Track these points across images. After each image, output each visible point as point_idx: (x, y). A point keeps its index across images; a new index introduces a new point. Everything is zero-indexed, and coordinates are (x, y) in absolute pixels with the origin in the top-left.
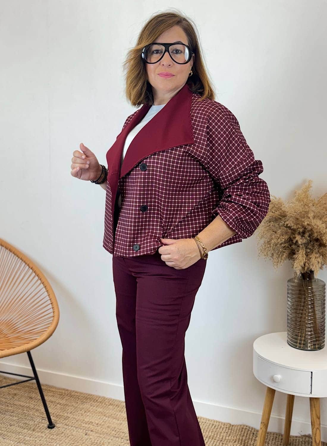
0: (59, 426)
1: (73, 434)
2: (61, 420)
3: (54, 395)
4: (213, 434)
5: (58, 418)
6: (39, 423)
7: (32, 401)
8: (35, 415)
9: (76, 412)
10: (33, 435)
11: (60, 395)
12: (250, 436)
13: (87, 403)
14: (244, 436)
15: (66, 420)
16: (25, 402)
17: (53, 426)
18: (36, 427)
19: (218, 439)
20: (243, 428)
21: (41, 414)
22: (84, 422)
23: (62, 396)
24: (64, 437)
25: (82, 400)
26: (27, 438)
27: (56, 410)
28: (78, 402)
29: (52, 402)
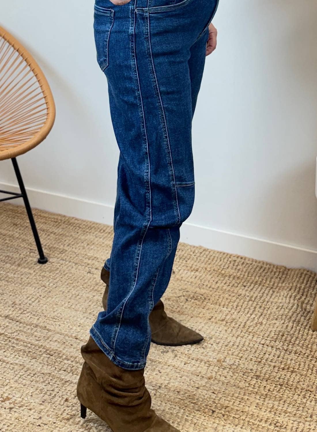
0: (53, 261)
1: (72, 271)
2: (55, 253)
3: (47, 221)
4: (260, 279)
5: (52, 251)
6: (27, 256)
7: (16, 229)
8: (20, 246)
9: (75, 244)
10: (18, 271)
11: (54, 222)
12: (311, 283)
13: (91, 234)
14: (303, 283)
15: (62, 254)
16: (7, 230)
17: (45, 260)
18: (22, 262)
19: (267, 285)
20: (302, 274)
21: (29, 245)
22: (87, 257)
23: (57, 223)
24: (60, 274)
25: (84, 230)
26: (11, 275)
27: (48, 241)
28: (79, 231)
29: (44, 231)
